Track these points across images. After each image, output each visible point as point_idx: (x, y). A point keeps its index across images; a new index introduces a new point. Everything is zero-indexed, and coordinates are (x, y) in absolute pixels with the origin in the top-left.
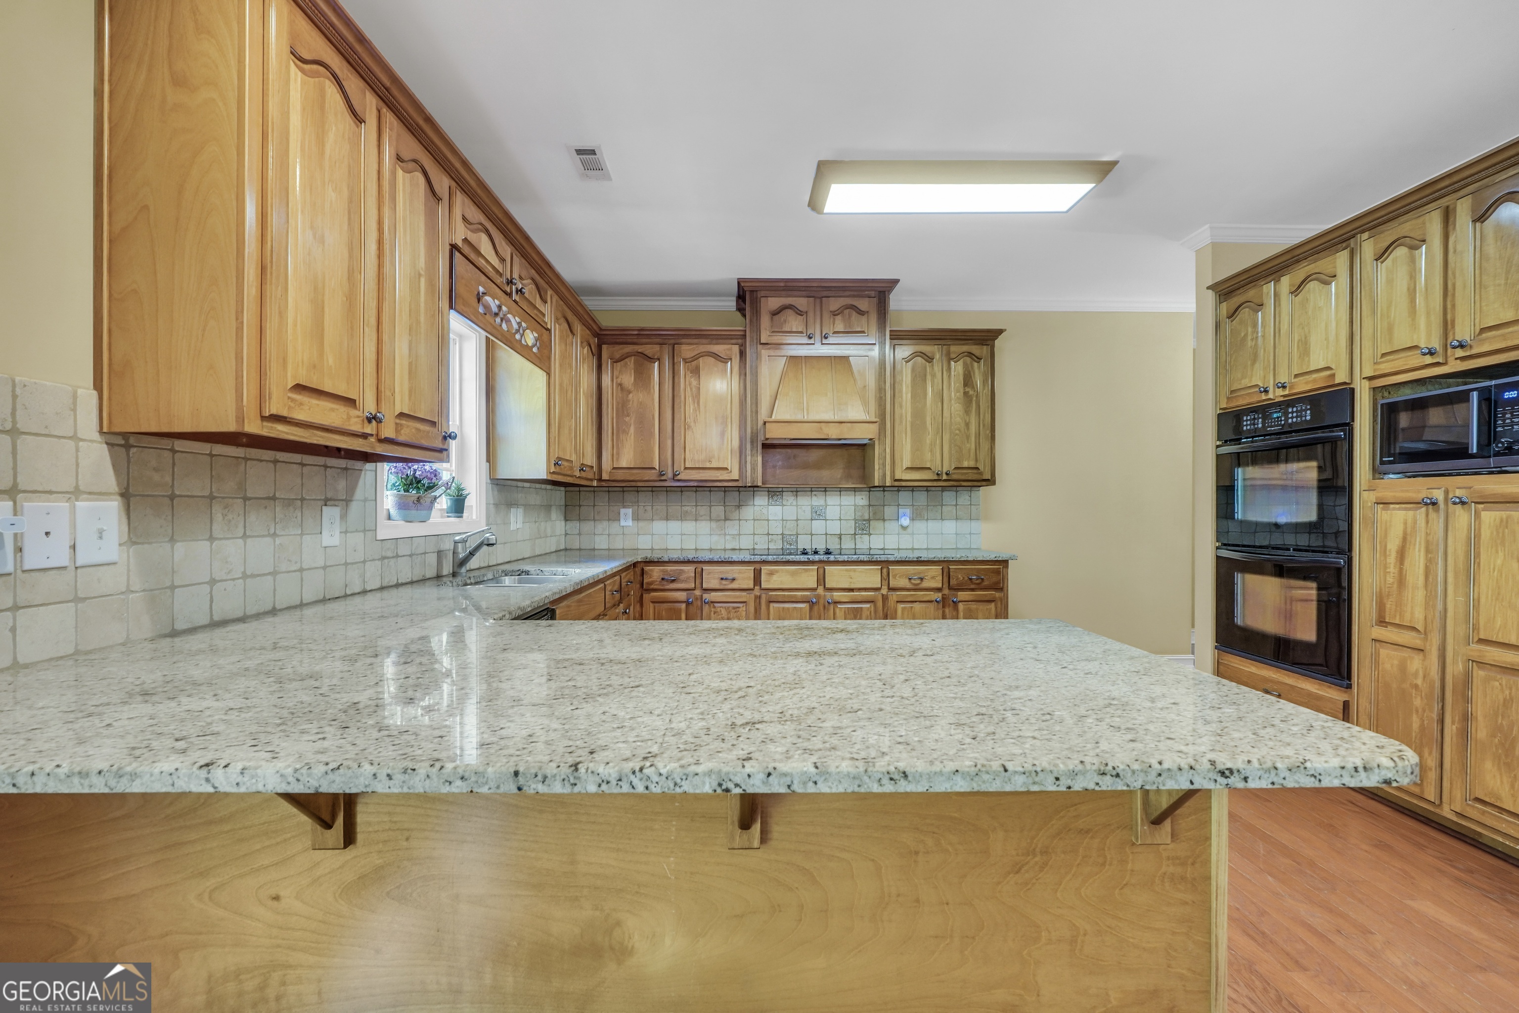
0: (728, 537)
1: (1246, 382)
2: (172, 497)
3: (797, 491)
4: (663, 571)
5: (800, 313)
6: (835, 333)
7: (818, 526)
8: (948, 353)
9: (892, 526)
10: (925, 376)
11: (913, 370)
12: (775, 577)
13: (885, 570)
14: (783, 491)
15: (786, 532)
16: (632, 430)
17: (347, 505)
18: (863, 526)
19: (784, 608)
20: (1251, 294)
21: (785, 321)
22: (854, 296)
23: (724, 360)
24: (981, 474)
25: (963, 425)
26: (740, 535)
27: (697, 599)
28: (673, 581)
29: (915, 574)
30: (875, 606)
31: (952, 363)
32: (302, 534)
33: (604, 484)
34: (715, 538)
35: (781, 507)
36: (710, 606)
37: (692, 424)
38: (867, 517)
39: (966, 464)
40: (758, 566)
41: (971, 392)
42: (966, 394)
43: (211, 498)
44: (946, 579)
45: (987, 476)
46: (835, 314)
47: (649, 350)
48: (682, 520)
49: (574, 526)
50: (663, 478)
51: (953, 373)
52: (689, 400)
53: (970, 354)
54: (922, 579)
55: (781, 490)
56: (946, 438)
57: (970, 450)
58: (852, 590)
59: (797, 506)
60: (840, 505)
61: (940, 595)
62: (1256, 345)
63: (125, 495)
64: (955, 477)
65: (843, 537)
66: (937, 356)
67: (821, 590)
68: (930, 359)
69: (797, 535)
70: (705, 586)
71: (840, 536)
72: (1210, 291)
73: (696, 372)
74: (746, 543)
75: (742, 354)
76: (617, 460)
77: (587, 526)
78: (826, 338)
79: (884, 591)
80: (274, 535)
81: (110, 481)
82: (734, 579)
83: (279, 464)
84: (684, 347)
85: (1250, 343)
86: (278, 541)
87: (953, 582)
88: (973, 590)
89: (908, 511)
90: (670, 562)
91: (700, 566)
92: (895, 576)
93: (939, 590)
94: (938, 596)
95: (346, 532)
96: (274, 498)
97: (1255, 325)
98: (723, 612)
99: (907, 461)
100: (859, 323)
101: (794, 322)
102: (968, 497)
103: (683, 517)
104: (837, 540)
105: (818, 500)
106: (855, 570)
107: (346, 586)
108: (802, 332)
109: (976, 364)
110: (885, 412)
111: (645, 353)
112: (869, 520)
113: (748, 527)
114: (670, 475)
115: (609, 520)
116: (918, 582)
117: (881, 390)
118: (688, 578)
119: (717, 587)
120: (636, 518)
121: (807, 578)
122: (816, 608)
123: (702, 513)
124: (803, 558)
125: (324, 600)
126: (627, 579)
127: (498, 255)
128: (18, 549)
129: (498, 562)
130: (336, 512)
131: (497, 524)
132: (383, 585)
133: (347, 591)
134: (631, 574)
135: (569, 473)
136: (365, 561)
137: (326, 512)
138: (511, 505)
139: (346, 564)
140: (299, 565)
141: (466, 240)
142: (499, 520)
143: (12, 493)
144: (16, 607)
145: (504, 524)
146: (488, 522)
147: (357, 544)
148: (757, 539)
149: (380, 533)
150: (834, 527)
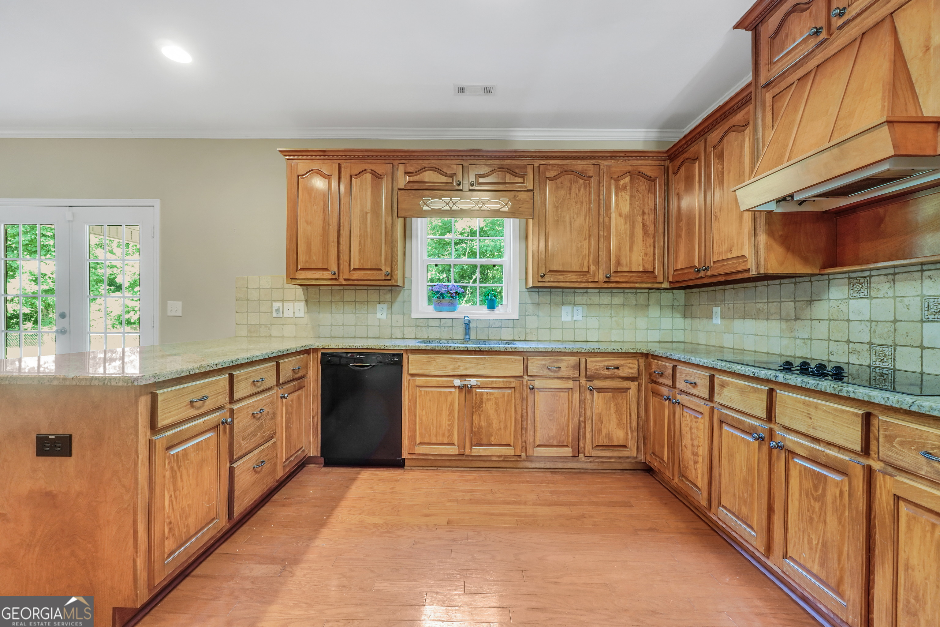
0: (798, 342)
2: (319, 302)
3: (895, 274)
4: (657, 364)
12: (725, 391)
14: (870, 276)
15: (876, 341)
16: (683, 233)
17: (392, 304)
19: (733, 434)
26: (812, 338)
28: (661, 375)
32: (367, 314)
34: (785, 341)
35: (867, 301)
43: (331, 301)
47: (693, 152)
48: (755, 319)
49: (689, 321)
50: (700, 275)
59: (894, 298)
63: (306, 301)
69: (895, 346)
70: (677, 386)
73: (722, 155)
76: (676, 262)
77: (696, 323)
80: (355, 313)
81: (303, 298)
83: (357, 291)
86: (356, 315)
91: (677, 364)
95: (392, 314)
96: (355, 301)
105: (934, 287)
107: (392, 334)
113: (821, 330)
114: (703, 271)
115: (707, 318)
118: (669, 375)
123: (772, 311)
125: (379, 338)
126: (606, 363)
127: (446, 175)
128: (283, 313)
129: (539, 339)
130: (384, 306)
131: (538, 316)
132: (417, 337)
133: (393, 337)
134: (628, 361)
135: (579, 280)
136: (404, 326)
137: (379, 306)
138: (563, 304)
139: (392, 326)
140: (366, 324)
141: (409, 182)
142: (540, 313)
143: (283, 301)
144: (283, 325)
145: (550, 316)
146: (523, 313)
147: (398, 319)
148: (833, 346)
149: (414, 315)
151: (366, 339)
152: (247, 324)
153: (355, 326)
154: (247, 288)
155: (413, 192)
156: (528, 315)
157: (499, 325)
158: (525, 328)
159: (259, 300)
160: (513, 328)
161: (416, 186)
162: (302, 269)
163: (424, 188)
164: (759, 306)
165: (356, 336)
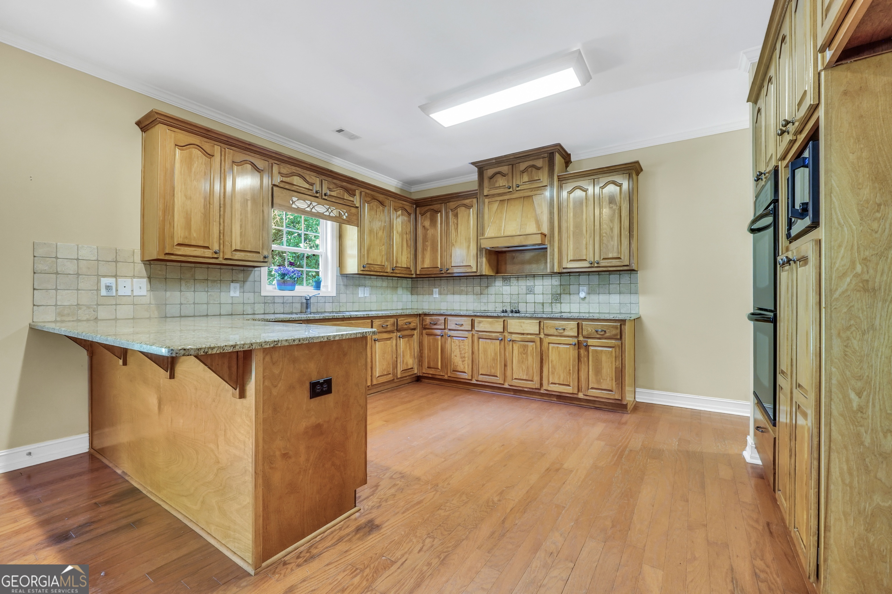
0: (482, 304)
2: (166, 279)
3: (518, 278)
4: (431, 319)
5: (504, 175)
6: (523, 182)
7: (530, 298)
8: (598, 184)
9: (574, 298)
10: (583, 200)
11: (573, 198)
12: (481, 325)
13: (541, 323)
14: (510, 278)
15: (512, 301)
16: (429, 249)
17: (244, 283)
18: (557, 298)
19: (486, 342)
21: (496, 181)
22: (533, 159)
23: (469, 207)
24: (623, 262)
25: (609, 230)
26: (488, 302)
27: (445, 334)
28: (435, 324)
29: (559, 326)
30: (536, 345)
32: (220, 292)
33: (418, 276)
34: (476, 304)
35: (509, 287)
36: (451, 338)
37: (455, 243)
38: (559, 292)
39: (611, 256)
40: (473, 318)
41: (615, 207)
42: (611, 209)
43: (181, 279)
44: (580, 330)
46: (524, 172)
47: (436, 207)
48: (460, 294)
49: (415, 297)
50: (442, 272)
51: (601, 197)
52: (453, 231)
53: (613, 182)
54: (564, 330)
55: (509, 277)
56: (597, 239)
57: (613, 246)
58: (523, 334)
59: (518, 286)
60: (543, 285)
63: (150, 278)
64: (603, 265)
65: (544, 304)
66: (591, 187)
67: (505, 333)
68: (585, 190)
69: (518, 303)
70: (449, 328)
71: (543, 304)
73: (457, 215)
75: (478, 203)
76: (423, 265)
77: (420, 297)
78: (519, 186)
79: (542, 336)
80: (208, 291)
81: (144, 273)
82: (462, 325)
83: (209, 269)
84: (452, 204)
86: (209, 294)
87: (584, 332)
88: (599, 338)
89: (585, 288)
90: (433, 315)
91: (447, 317)
92: (547, 327)
93: (575, 337)
94: (575, 341)
95: (244, 292)
96: (207, 280)
98: (457, 341)
99: (570, 255)
100: (537, 175)
101: (501, 181)
102: (628, 278)
104: (541, 306)
105: (530, 283)
106: (524, 323)
107: (244, 311)
108: (505, 186)
111: (434, 209)
112: (560, 294)
113: (492, 298)
114: (445, 270)
115: (429, 294)
117: (551, 213)
118: (442, 323)
119: (454, 328)
120: (440, 294)
121: (499, 326)
122: (503, 343)
125: (232, 315)
126: (405, 321)
127: (308, 182)
128: (117, 290)
129: (348, 310)
130: (238, 285)
131: (346, 294)
132: (265, 313)
133: (245, 313)
134: (413, 319)
135: (380, 270)
136: (254, 303)
137: (233, 285)
138: (359, 286)
139: (244, 303)
140: (219, 302)
141: (282, 181)
142: (348, 292)
143: (116, 276)
144: (116, 305)
145: (353, 294)
146: (338, 292)
147: (249, 297)
148: (497, 305)
149: (263, 294)
150: (539, 298)
151: (219, 316)
152: (56, 305)
153: (207, 304)
154: (56, 258)
155: (285, 191)
156: (341, 293)
157: (324, 301)
158: (340, 302)
159: (78, 274)
160: (333, 302)
161: (287, 186)
162: (179, 245)
163: (293, 189)
164: (462, 288)
165: (209, 314)
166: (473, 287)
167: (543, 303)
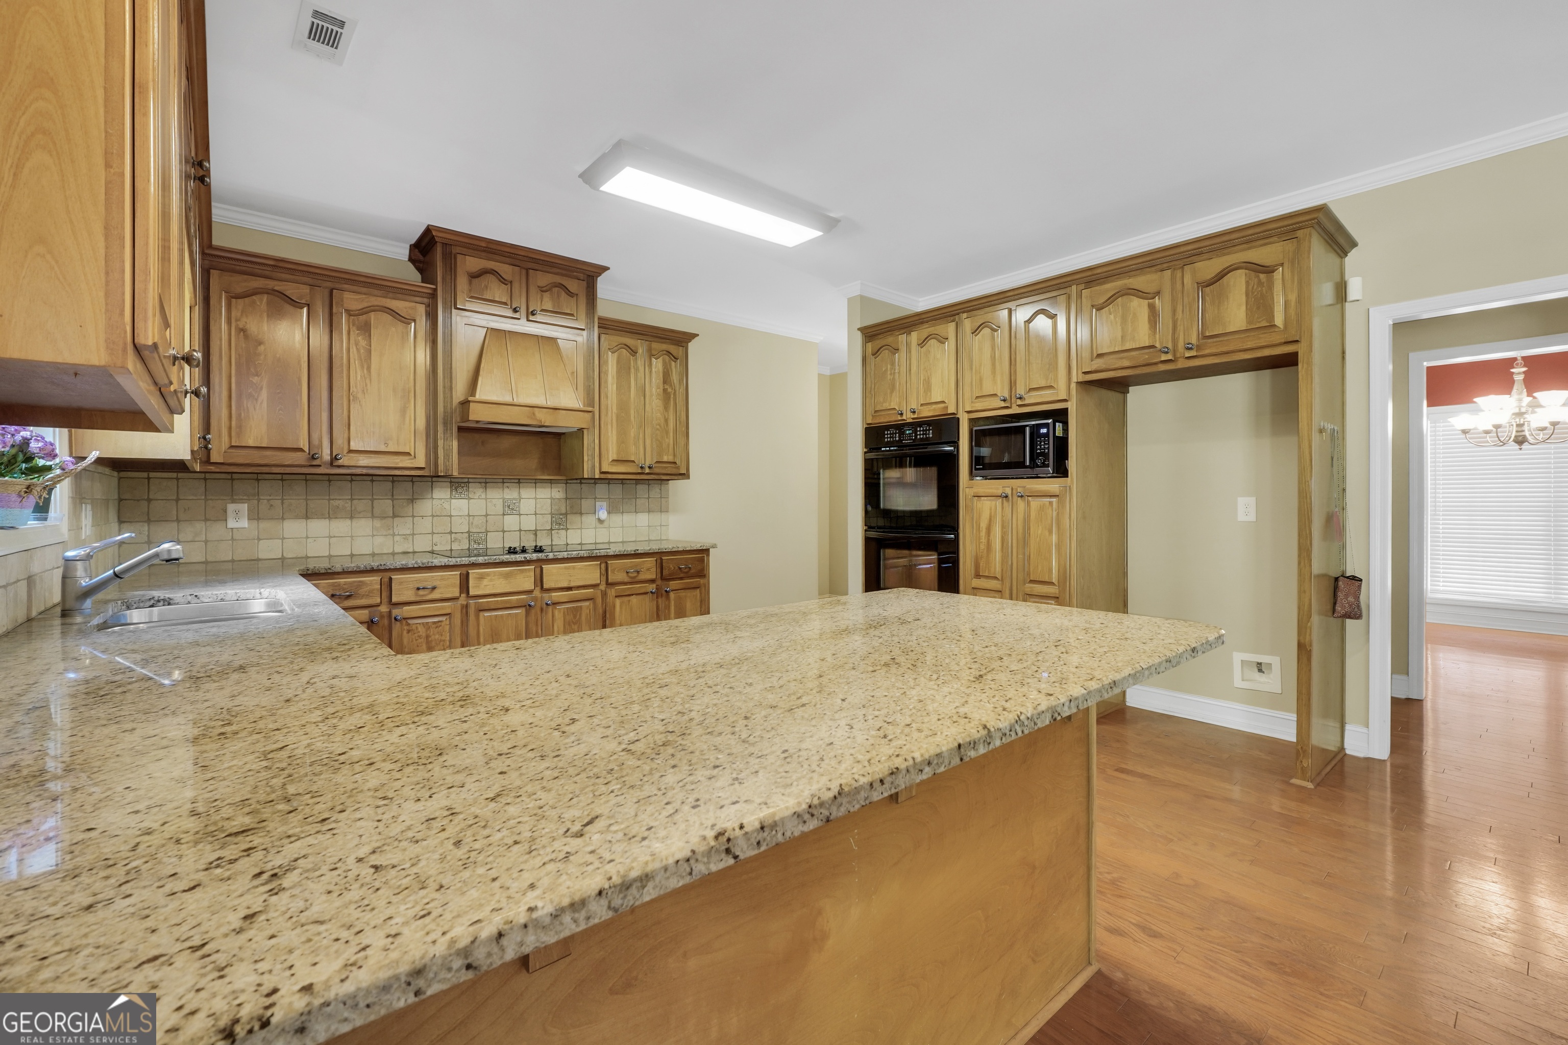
0: (397, 538)
1: (886, 406)
3: (486, 483)
4: (333, 585)
5: (503, 281)
6: (542, 310)
7: (511, 522)
8: (650, 350)
9: (589, 520)
10: (630, 368)
11: (618, 362)
12: (485, 582)
13: (603, 566)
14: (469, 482)
15: (472, 530)
16: (264, 394)
18: (560, 520)
19: (496, 616)
20: (890, 340)
21: (486, 287)
22: (562, 275)
23: (406, 320)
24: (678, 468)
25: (663, 420)
26: (413, 534)
27: (382, 617)
28: (349, 597)
29: (631, 568)
30: (595, 603)
31: (653, 360)
33: (212, 468)
35: (466, 501)
36: (402, 624)
37: (360, 395)
38: (564, 511)
39: (665, 459)
40: (464, 570)
41: (669, 390)
42: (665, 390)
44: (659, 570)
45: (683, 471)
46: (543, 290)
47: (292, 290)
48: (329, 518)
50: (315, 463)
51: (653, 370)
52: (355, 364)
53: (669, 353)
54: (638, 572)
55: (465, 480)
56: (648, 431)
57: (669, 445)
58: (569, 589)
59: (486, 499)
60: (536, 498)
61: (654, 586)
62: (894, 379)
64: (656, 470)
65: (538, 533)
66: (640, 351)
67: (537, 593)
68: (634, 352)
69: (487, 532)
70: (394, 599)
72: (859, 333)
73: (366, 329)
74: (422, 544)
75: (432, 316)
76: (239, 435)
78: (533, 315)
79: (603, 587)
82: (434, 588)
84: (347, 295)
85: (889, 377)
87: (665, 572)
88: (681, 579)
89: (604, 504)
90: (346, 573)
91: (388, 574)
92: (613, 571)
93: (652, 581)
94: (652, 587)
97: (893, 364)
98: (421, 629)
99: (612, 453)
100: (568, 305)
101: (498, 292)
102: (658, 490)
103: (331, 515)
104: (532, 537)
105: (510, 493)
106: (574, 568)
108: (505, 304)
109: (673, 363)
110: (593, 401)
111: (287, 293)
112: (566, 514)
113: (425, 525)
114: (327, 457)
115: (206, 520)
116: (635, 574)
117: (588, 377)
118: (371, 591)
119: (413, 599)
120: (255, 516)
121: (525, 580)
122: (533, 611)
123: (360, 509)
124: (513, 557)
146: (68, 525)
148: (436, 538)
150: (529, 523)
164: (335, 503)
166: (372, 500)
167: (536, 531)
